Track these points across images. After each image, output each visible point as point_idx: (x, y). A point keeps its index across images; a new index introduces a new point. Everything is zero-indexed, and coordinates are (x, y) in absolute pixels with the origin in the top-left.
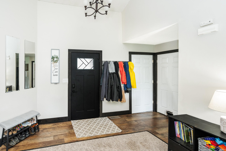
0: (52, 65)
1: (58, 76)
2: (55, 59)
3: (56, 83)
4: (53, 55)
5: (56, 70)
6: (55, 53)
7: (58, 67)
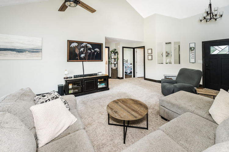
0: (191, 52)
1: (194, 59)
2: (192, 49)
3: (194, 63)
4: (191, 46)
5: (193, 55)
6: (192, 45)
7: (194, 53)
